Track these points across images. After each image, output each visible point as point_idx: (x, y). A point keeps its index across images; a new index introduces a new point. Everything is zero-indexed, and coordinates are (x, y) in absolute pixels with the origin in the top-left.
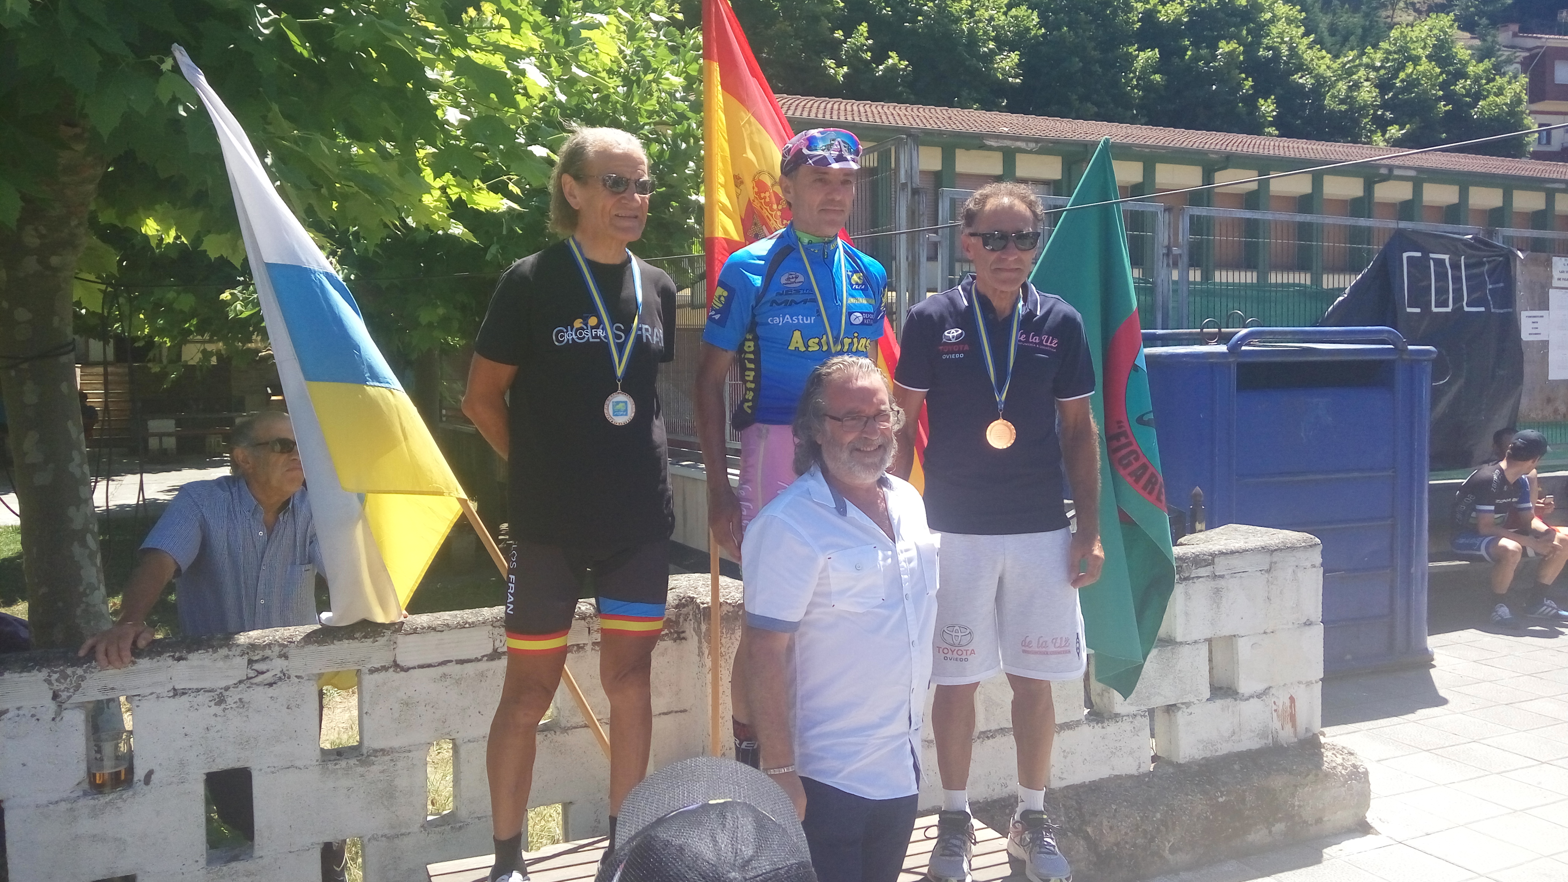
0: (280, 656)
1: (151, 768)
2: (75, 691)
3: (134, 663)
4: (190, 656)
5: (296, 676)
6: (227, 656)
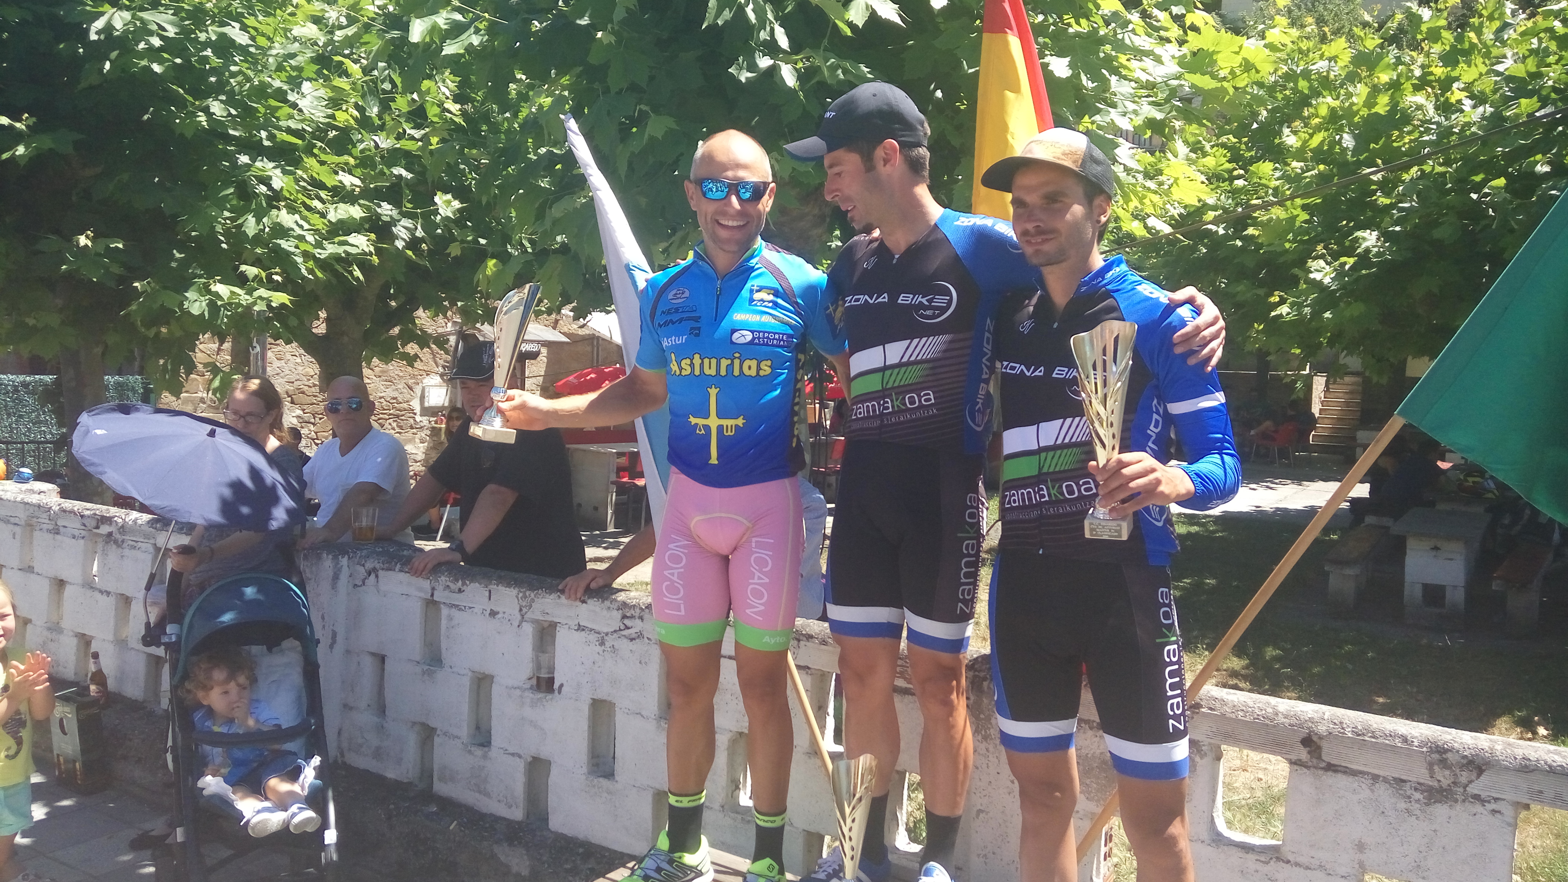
1: (562, 683)
5: (648, 638)
6: (609, 608)
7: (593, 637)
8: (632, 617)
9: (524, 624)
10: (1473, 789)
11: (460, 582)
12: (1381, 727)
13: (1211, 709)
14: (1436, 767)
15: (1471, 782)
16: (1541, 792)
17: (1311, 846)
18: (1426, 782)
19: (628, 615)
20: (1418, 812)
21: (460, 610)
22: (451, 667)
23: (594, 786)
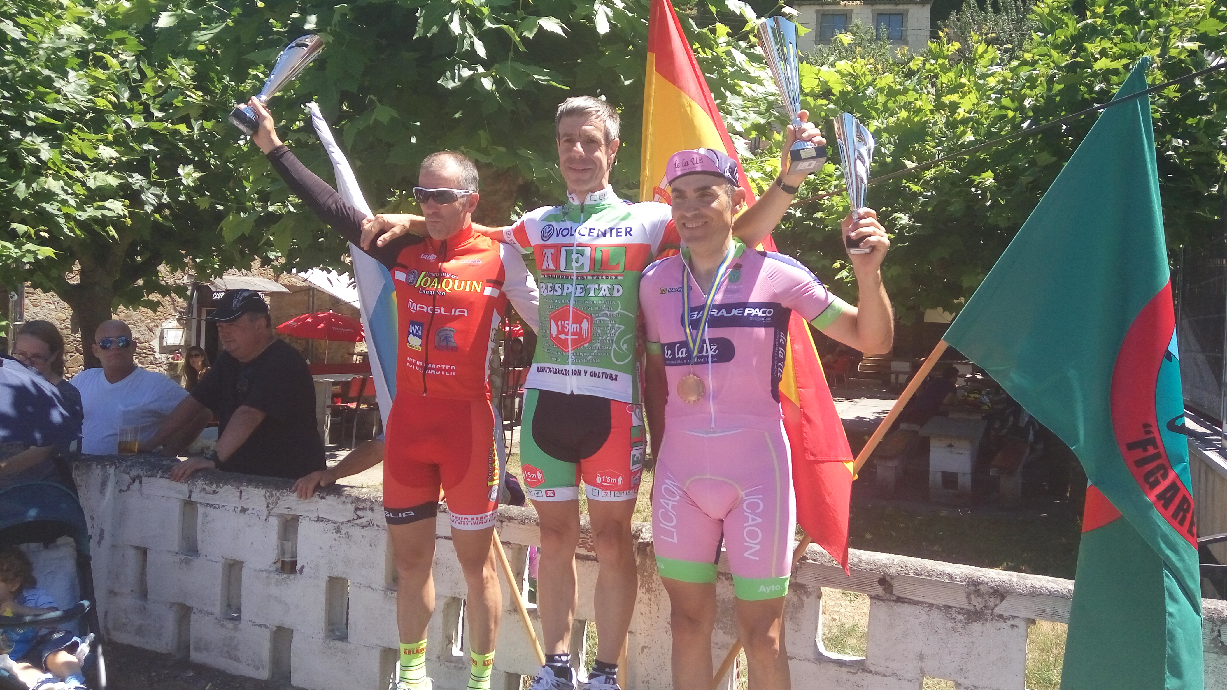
0: (370, 509)
1: (303, 564)
2: (277, 505)
5: (377, 525)
6: (344, 502)
7: (330, 526)
8: (364, 509)
9: (271, 518)
10: (998, 611)
11: (215, 485)
12: (934, 568)
13: (813, 560)
14: (972, 596)
15: (996, 606)
16: (1044, 610)
17: (887, 659)
18: (966, 607)
19: (360, 507)
20: (960, 630)
21: (214, 508)
22: (206, 556)
23: (330, 648)
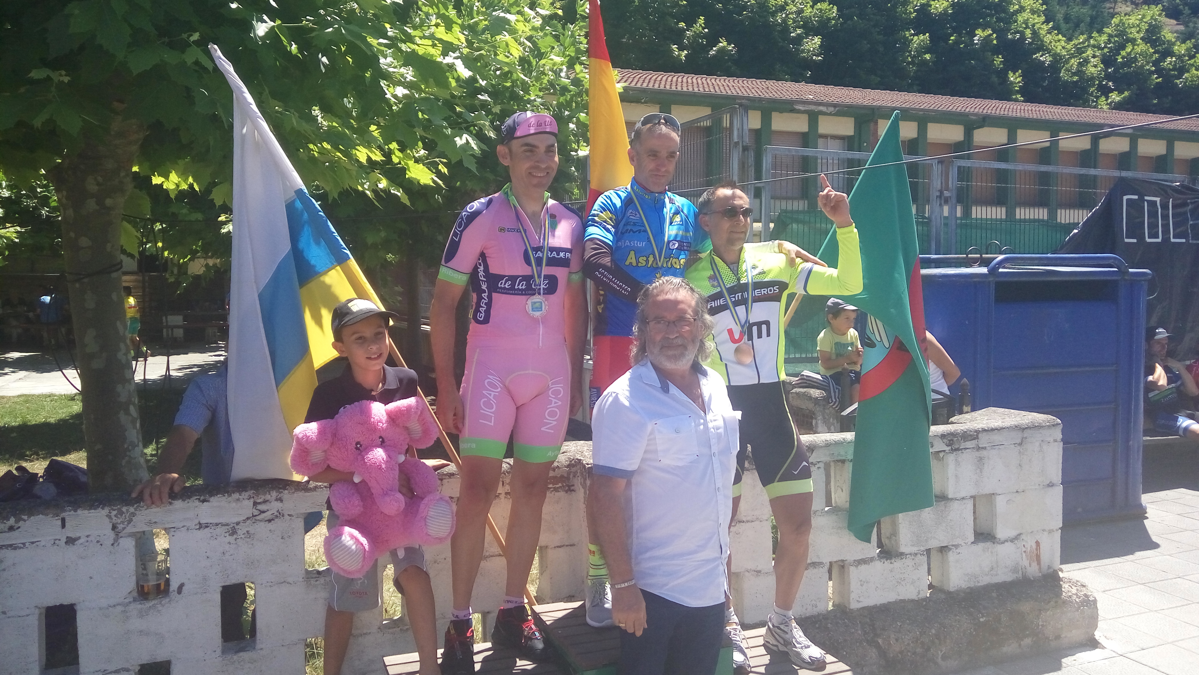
0: (277, 500)
1: (183, 582)
2: (128, 524)
3: (171, 503)
4: (212, 499)
5: (288, 515)
6: (238, 500)
7: (220, 530)
19: (259, 501)
23: (231, 664)
